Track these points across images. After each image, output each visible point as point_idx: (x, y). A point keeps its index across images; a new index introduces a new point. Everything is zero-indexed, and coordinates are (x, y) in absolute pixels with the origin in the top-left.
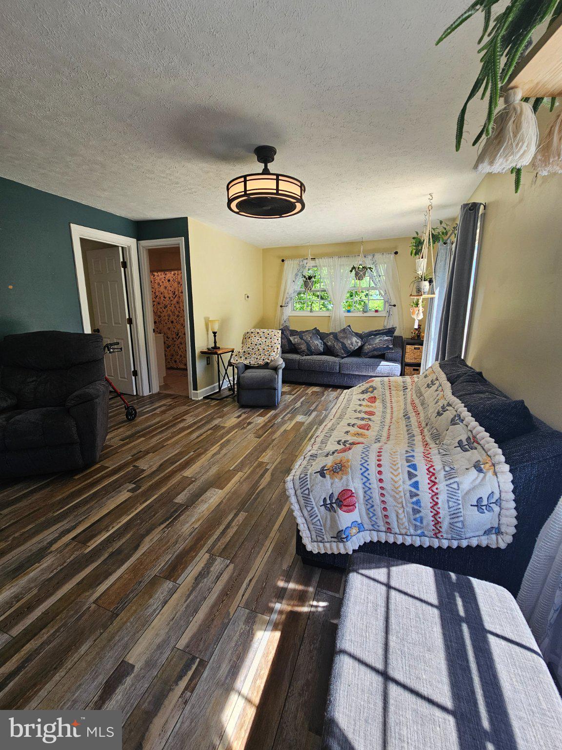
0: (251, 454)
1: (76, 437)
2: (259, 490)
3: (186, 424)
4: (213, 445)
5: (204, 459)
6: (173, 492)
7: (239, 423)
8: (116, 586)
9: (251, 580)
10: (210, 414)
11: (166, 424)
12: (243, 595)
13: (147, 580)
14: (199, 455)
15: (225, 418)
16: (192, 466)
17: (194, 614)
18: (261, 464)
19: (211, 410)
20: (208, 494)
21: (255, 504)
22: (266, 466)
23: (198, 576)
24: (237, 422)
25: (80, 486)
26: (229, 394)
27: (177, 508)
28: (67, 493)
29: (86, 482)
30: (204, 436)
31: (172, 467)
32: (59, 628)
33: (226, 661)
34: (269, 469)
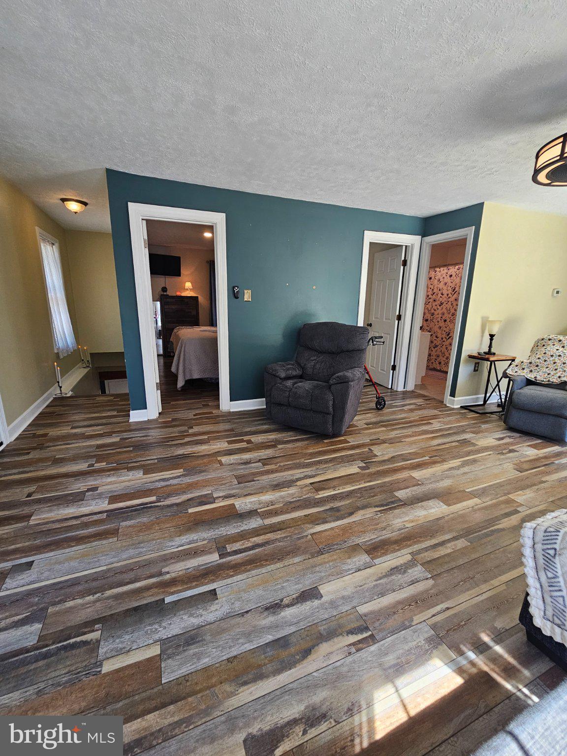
0: (500, 485)
1: (331, 409)
2: (496, 527)
3: (431, 428)
4: (454, 458)
5: (438, 468)
6: (395, 485)
7: (499, 446)
8: (328, 533)
9: (448, 609)
10: (462, 426)
11: (411, 422)
12: (434, 616)
13: (350, 543)
14: (435, 463)
15: (480, 435)
16: (422, 470)
17: (380, 596)
18: (510, 502)
19: (466, 422)
20: (431, 503)
21: (485, 540)
22: (518, 506)
23: (394, 568)
24: (494, 444)
25: (326, 448)
26: (495, 411)
27: (395, 501)
28: (317, 450)
29: (331, 447)
30: (447, 446)
31: (403, 463)
32: (286, 537)
33: (395, 655)
34: (519, 512)
